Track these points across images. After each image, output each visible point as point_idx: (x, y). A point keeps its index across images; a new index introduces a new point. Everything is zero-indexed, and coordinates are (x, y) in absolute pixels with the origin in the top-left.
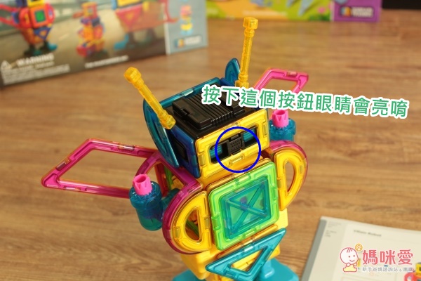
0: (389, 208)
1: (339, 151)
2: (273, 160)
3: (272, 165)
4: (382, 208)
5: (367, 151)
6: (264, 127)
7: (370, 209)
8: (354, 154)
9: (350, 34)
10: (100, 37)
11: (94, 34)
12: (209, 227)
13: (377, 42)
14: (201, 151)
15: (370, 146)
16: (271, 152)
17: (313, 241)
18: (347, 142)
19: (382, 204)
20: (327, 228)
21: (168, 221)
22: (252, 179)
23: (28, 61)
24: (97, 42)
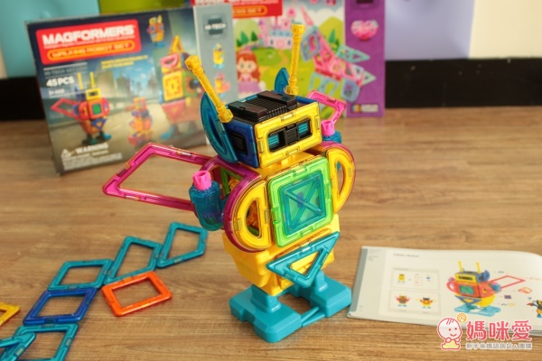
0: (422, 237)
1: (368, 200)
2: (325, 155)
3: (325, 160)
4: (415, 237)
5: (393, 199)
6: (316, 120)
7: (405, 238)
8: (381, 201)
9: (361, 125)
10: (148, 129)
11: (144, 125)
12: (268, 220)
13: (384, 129)
14: (260, 136)
15: (395, 195)
16: (323, 149)
17: (358, 265)
18: (374, 194)
19: (414, 234)
20: (369, 255)
21: (229, 213)
22: (308, 172)
23: (85, 149)
24: (146, 132)
